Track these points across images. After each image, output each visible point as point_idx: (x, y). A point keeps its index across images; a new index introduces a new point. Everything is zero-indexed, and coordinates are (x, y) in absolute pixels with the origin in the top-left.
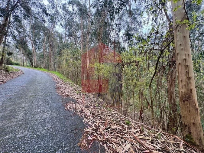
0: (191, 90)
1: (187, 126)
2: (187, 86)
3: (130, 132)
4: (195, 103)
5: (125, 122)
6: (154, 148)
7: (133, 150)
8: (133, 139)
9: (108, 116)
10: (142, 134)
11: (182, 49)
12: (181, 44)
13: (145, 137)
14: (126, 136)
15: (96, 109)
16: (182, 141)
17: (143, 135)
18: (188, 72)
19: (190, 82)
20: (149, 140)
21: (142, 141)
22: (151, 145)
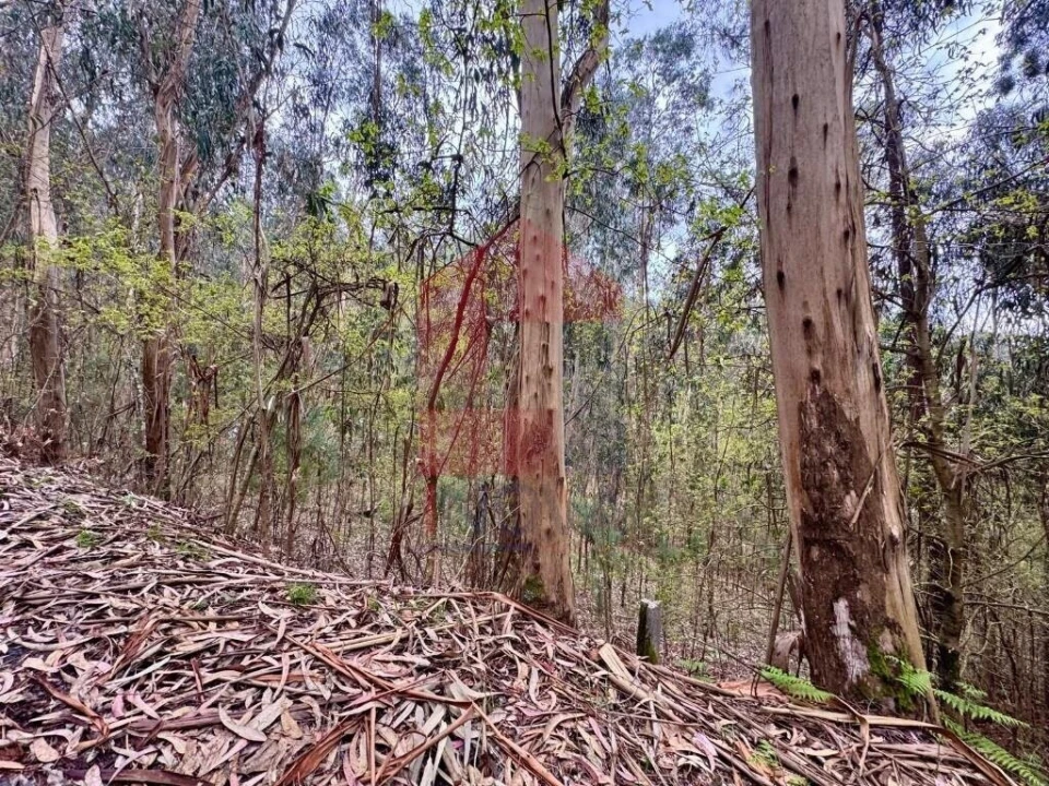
0: (550, 412)
1: (530, 544)
2: (540, 399)
3: (298, 640)
4: (556, 458)
5: (283, 598)
6: (404, 668)
7: (294, 723)
8: (305, 670)
9: (167, 590)
10: (364, 630)
11: (538, 257)
12: (535, 238)
13: (376, 636)
14: (269, 665)
15: (74, 560)
16: (513, 605)
17: (371, 629)
18: (545, 348)
19: (549, 385)
20: (390, 642)
21: (355, 661)
22: (396, 662)
